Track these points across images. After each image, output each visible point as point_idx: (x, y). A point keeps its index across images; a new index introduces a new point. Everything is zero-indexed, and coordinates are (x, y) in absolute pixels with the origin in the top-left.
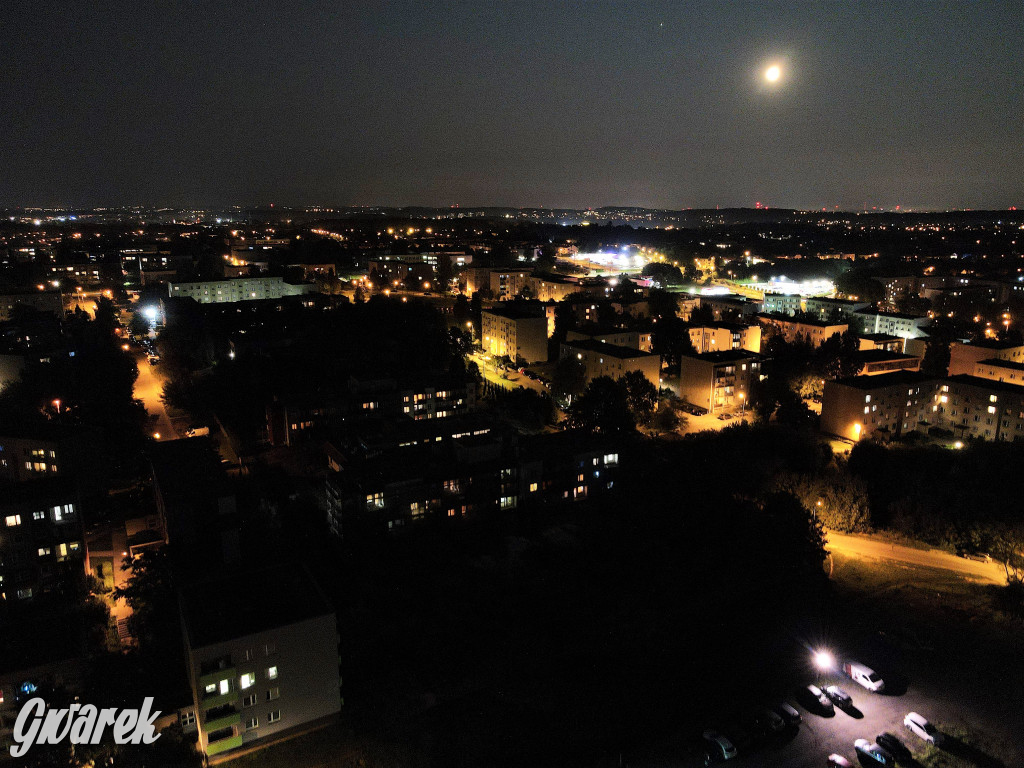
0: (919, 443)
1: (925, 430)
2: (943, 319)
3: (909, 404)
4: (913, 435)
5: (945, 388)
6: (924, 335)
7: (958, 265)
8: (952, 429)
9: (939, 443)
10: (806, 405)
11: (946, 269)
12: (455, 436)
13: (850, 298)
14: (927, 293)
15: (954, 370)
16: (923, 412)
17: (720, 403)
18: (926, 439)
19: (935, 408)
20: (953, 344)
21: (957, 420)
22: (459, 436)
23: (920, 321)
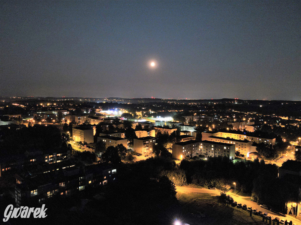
0: (197, 159)
1: (198, 156)
2: (199, 126)
3: (193, 149)
4: (195, 157)
5: (202, 144)
6: (195, 131)
7: (202, 113)
8: (204, 155)
9: (201, 159)
10: (168, 151)
11: (199, 114)
12: (63, 168)
13: (177, 122)
14: (195, 120)
15: (203, 139)
16: (197, 151)
17: (145, 152)
18: (198, 158)
19: (200, 150)
20: (202, 133)
21: (205, 152)
22: (65, 168)
23: (194, 127)
